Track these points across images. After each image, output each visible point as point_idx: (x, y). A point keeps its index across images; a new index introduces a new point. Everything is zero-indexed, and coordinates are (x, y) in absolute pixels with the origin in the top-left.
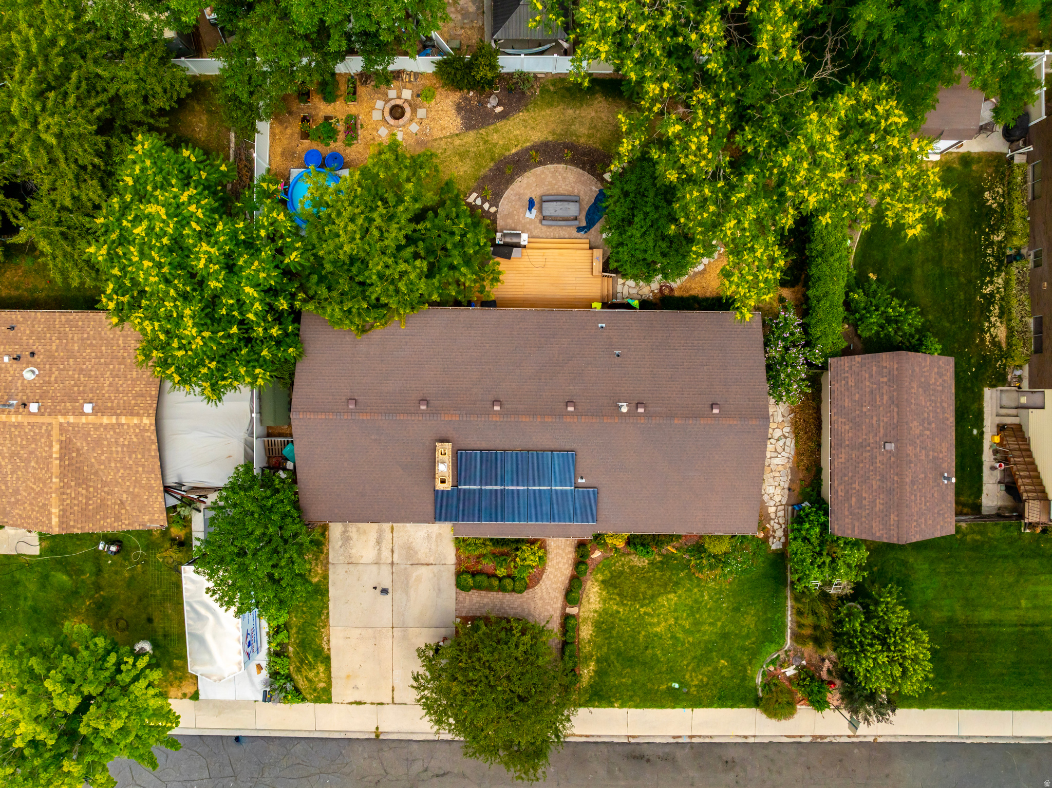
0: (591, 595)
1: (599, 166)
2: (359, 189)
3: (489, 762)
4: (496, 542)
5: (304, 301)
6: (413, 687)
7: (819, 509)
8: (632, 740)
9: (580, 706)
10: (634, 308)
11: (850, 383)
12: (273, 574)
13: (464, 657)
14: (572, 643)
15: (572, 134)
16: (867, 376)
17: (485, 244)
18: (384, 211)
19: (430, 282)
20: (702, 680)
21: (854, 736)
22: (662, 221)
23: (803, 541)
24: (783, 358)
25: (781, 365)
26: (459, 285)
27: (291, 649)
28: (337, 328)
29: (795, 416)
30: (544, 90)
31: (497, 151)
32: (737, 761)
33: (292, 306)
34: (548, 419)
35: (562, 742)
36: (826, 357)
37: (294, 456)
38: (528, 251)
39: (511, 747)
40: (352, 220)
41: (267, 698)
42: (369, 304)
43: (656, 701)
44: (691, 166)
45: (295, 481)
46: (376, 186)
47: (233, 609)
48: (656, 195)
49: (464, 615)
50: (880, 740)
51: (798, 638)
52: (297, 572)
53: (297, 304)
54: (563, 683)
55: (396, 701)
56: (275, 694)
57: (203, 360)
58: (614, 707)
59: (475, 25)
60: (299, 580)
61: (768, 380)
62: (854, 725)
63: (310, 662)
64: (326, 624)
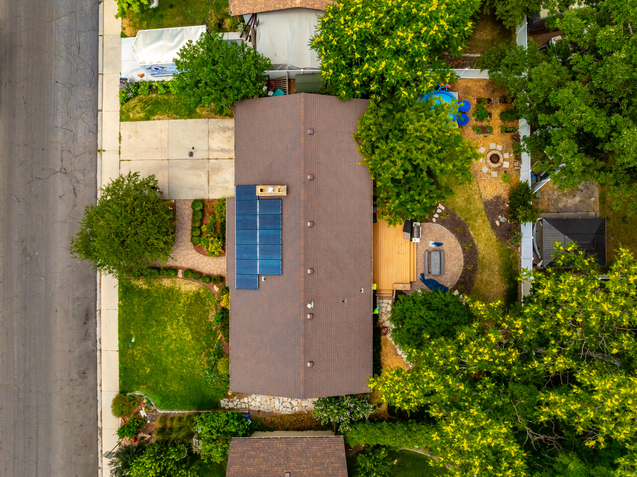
0: (190, 285)
1: (463, 287)
2: (449, 134)
3: (83, 222)
4: (223, 225)
5: (376, 101)
6: (130, 173)
7: (247, 430)
8: (98, 313)
9: (119, 280)
10: (373, 311)
11: (327, 450)
12: (201, 83)
13: (150, 205)
14: (159, 274)
15: (482, 269)
16: (332, 461)
17: (413, 215)
18: (434, 151)
19: (389, 180)
20: (137, 357)
21: (102, 454)
22: (430, 329)
23: (226, 421)
24: (343, 407)
25: (339, 405)
26: (387, 199)
27: (154, 95)
28: (359, 122)
29: (306, 414)
30: (510, 252)
31: (471, 222)
32: (85, 380)
33: (372, 93)
34: (302, 257)
35: (96, 268)
36: (344, 434)
37: (276, 95)
38: (409, 243)
39: (93, 236)
40: (429, 130)
41: (123, 81)
42: (374, 142)
43: (123, 328)
44: (469, 348)
45: (260, 96)
46: (450, 145)
47: (179, 58)
48: (447, 325)
49: (177, 205)
50: (100, 471)
51: (165, 417)
52: (203, 98)
53: (373, 96)
54: (134, 269)
55: (122, 162)
56: (125, 85)
57: (338, 36)
58: (119, 301)
59: (550, 207)
60: (197, 99)
61: (329, 397)
62: (109, 455)
63: (146, 108)
64: (170, 117)
